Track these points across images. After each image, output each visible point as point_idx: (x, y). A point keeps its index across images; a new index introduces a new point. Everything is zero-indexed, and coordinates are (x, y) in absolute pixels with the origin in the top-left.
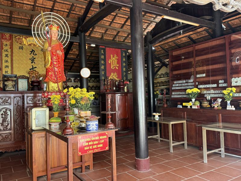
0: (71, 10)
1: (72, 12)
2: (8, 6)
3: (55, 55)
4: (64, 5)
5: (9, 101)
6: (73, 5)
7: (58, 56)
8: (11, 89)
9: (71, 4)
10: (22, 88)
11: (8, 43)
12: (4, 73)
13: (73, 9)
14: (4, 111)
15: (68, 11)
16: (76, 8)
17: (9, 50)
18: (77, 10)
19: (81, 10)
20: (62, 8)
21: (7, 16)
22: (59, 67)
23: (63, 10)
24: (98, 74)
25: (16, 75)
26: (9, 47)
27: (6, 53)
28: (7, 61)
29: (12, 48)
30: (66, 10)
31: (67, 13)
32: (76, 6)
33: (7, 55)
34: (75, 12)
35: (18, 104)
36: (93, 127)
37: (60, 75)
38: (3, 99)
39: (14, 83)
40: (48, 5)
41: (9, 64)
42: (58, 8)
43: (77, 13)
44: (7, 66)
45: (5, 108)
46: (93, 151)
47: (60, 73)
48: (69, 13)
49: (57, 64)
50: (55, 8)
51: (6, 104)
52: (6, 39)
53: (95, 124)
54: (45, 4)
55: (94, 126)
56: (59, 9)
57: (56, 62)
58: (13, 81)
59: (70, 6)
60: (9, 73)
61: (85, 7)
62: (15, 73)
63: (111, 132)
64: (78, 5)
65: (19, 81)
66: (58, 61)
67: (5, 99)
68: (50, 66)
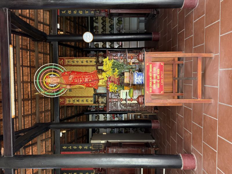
0: (27, 50)
1: (29, 48)
2: (36, 102)
3: (74, 80)
4: (23, 56)
5: (115, 102)
6: (22, 49)
7: (74, 78)
8: (105, 100)
9: (21, 50)
10: (104, 90)
11: (68, 100)
12: (92, 103)
13: (25, 47)
14: (123, 106)
15: (28, 52)
16: (23, 44)
17: (74, 99)
18: (25, 43)
19: (25, 39)
20: (27, 58)
21: (45, 101)
22: (84, 77)
23: (28, 57)
24: (89, 18)
25: (94, 94)
26: (70, 99)
27: (76, 101)
28: (83, 101)
29: (71, 97)
30: (28, 54)
31: (31, 52)
32: (22, 45)
33: (78, 101)
34: (28, 45)
35: (117, 96)
36: (139, 80)
37: (91, 76)
38: (113, 106)
39: (100, 97)
40: (27, 71)
41: (85, 99)
42: (28, 62)
43: (28, 42)
44: (87, 101)
45: (120, 105)
46: (162, 79)
47: (90, 76)
48: (30, 50)
49: (82, 79)
50: (29, 65)
51: (117, 104)
52: (64, 101)
53: (137, 78)
54: (27, 74)
55: (139, 78)
56: (29, 60)
57: (79, 80)
58: (98, 98)
59: (23, 51)
60: (92, 99)
61: (20, 37)
62: (92, 95)
63: (146, 59)
64: (20, 44)
65: (98, 92)
66: (78, 78)
67: (113, 105)
68: (83, 85)
